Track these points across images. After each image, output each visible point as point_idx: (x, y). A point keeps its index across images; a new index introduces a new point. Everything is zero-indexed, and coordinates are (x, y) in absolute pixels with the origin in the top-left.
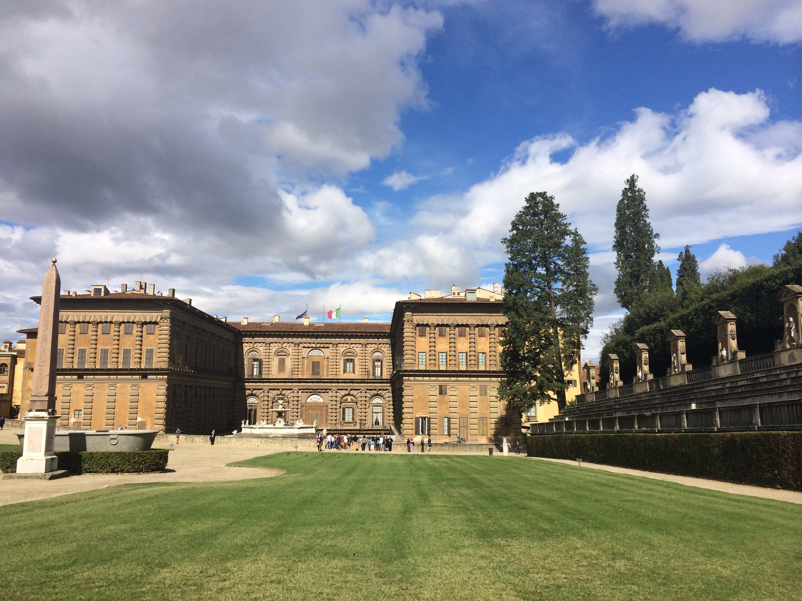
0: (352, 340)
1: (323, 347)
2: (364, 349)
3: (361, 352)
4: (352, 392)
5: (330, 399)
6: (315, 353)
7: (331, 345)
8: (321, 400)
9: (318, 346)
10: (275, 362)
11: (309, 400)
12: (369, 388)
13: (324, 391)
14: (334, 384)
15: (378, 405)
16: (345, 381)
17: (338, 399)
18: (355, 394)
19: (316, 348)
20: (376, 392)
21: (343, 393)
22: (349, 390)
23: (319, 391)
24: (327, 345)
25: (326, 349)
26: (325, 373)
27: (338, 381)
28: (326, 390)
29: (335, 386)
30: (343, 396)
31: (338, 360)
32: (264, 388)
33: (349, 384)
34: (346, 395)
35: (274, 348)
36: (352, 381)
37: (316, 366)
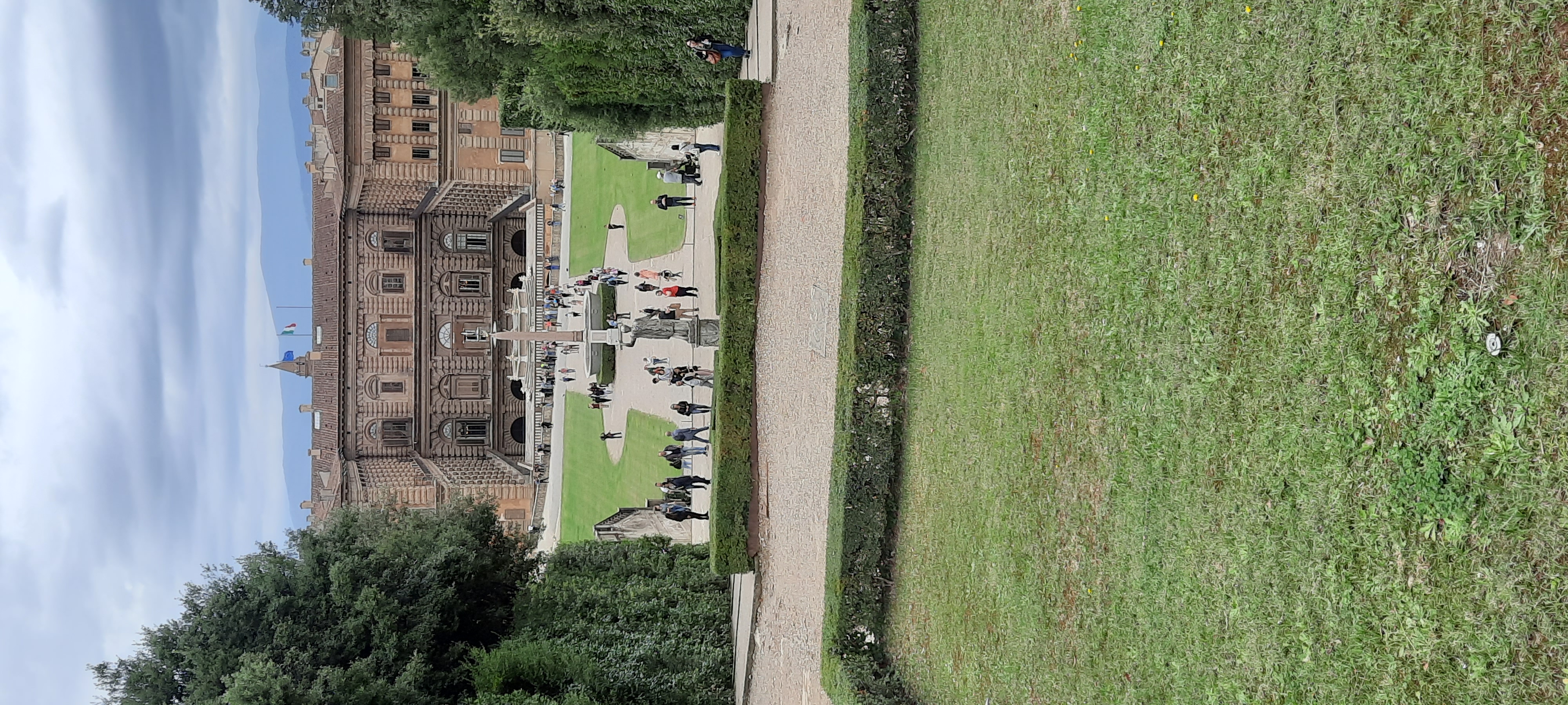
0: (351, 278)
1: (364, 324)
2: (366, 260)
3: (371, 265)
4: (436, 279)
5: (445, 312)
6: (372, 335)
7: (361, 312)
8: (448, 326)
9: (361, 332)
10: (390, 398)
11: (448, 345)
12: (429, 253)
13: (433, 322)
14: (423, 306)
15: (454, 240)
16: (418, 289)
17: (447, 299)
18: (438, 275)
19: (364, 335)
20: (435, 242)
21: (437, 294)
22: (432, 284)
23: (433, 329)
24: (361, 318)
25: (367, 320)
26: (406, 320)
27: (418, 301)
28: (431, 318)
29: (426, 303)
30: (442, 292)
31: (385, 301)
32: (429, 412)
33: (423, 284)
34: (440, 289)
35: (366, 399)
36: (418, 279)
37: (394, 335)
